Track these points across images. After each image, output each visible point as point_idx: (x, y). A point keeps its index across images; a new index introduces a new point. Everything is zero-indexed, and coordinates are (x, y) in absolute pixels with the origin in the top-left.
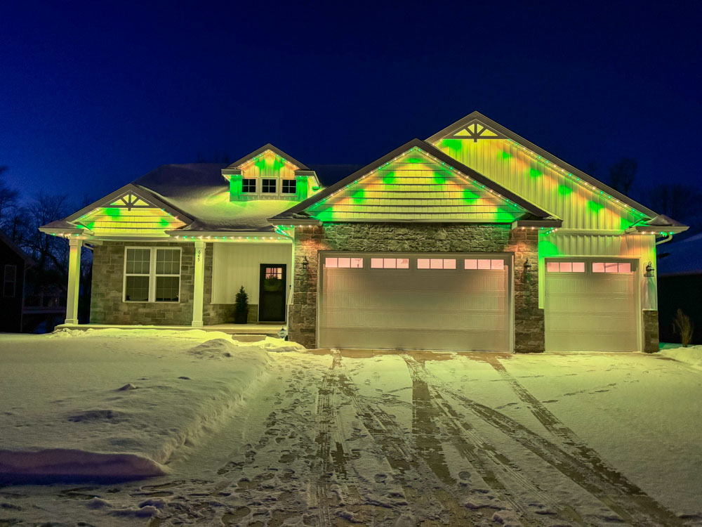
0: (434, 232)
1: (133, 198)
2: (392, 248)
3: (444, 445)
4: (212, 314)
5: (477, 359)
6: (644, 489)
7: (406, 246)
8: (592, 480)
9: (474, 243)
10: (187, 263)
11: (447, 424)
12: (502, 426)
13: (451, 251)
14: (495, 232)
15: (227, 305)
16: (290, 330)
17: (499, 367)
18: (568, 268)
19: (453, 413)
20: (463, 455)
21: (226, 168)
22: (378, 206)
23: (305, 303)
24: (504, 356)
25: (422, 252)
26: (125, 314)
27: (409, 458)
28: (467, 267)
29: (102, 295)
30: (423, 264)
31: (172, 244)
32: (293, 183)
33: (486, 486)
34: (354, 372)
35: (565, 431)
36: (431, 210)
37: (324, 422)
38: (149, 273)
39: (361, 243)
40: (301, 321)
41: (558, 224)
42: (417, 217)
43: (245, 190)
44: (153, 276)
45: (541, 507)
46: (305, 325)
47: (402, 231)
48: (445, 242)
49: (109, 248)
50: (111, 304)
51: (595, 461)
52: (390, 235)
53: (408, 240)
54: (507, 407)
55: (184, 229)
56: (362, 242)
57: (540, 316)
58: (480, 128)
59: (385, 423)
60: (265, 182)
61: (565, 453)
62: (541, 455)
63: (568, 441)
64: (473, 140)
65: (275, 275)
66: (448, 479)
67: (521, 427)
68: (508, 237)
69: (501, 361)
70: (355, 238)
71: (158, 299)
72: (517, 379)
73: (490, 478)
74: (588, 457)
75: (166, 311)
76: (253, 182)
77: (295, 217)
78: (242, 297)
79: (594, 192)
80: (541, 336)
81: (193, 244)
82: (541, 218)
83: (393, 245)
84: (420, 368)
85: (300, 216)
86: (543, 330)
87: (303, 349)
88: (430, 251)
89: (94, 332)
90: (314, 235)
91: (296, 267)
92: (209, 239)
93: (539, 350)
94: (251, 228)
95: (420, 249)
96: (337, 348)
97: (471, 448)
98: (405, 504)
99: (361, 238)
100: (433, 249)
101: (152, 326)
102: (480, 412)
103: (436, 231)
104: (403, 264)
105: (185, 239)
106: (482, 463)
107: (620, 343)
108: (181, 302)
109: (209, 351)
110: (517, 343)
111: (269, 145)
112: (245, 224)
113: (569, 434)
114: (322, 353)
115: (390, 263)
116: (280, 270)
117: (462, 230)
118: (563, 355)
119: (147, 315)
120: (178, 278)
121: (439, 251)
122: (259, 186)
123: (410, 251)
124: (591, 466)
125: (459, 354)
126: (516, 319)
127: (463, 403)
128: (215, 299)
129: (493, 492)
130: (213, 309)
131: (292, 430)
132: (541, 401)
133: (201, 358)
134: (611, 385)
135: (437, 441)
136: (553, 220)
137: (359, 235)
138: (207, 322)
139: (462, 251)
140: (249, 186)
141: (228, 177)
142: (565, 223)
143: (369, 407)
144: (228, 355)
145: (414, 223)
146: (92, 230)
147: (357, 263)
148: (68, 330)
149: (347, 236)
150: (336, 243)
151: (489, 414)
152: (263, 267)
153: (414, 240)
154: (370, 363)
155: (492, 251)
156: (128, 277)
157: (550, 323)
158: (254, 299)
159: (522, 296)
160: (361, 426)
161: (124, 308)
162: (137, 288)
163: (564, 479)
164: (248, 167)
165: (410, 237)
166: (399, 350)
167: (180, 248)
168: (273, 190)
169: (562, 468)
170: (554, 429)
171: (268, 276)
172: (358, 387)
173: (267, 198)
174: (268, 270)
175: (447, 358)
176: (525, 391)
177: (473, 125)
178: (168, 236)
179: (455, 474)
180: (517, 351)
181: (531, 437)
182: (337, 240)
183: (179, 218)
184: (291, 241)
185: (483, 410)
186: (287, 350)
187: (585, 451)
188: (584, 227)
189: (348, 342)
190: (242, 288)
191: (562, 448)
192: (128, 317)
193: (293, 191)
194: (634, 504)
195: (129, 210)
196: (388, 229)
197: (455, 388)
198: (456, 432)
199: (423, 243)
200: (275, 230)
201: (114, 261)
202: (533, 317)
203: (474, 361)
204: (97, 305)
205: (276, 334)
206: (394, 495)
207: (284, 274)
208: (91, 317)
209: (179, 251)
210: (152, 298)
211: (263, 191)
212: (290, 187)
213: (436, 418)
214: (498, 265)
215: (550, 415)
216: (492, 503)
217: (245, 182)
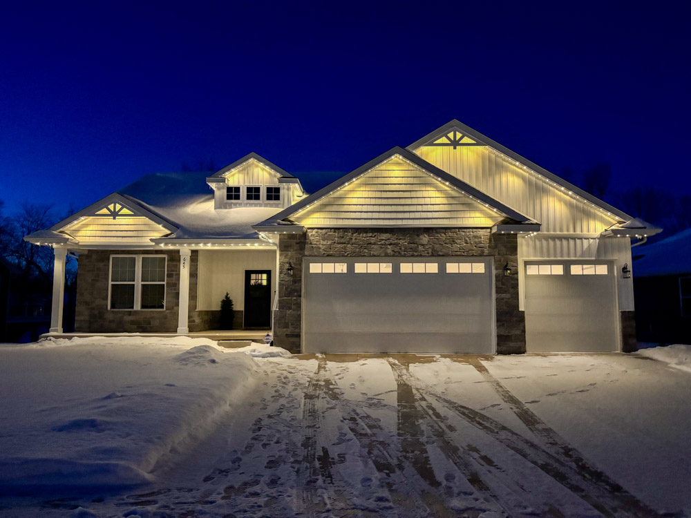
0: (416, 237)
1: (118, 207)
2: (375, 253)
3: (429, 447)
4: (197, 320)
5: (460, 362)
6: (625, 487)
7: (389, 251)
8: (576, 479)
9: (456, 247)
10: (172, 271)
11: (432, 426)
12: (486, 428)
13: (432, 255)
14: (475, 237)
15: (212, 312)
16: (275, 335)
17: (481, 369)
18: (546, 270)
19: (438, 415)
20: (448, 457)
21: (210, 176)
22: (361, 212)
23: (290, 308)
24: (488, 358)
25: (405, 256)
26: (110, 322)
27: (394, 462)
28: (448, 271)
29: (86, 303)
30: (406, 268)
31: (158, 252)
32: (277, 190)
33: (471, 488)
34: (339, 376)
35: (548, 431)
36: (412, 215)
37: (309, 427)
38: (134, 281)
39: (345, 248)
40: (286, 326)
41: (536, 227)
42: (399, 223)
43: (229, 197)
44: (138, 283)
45: (525, 507)
46: (290, 330)
47: (384, 236)
48: (427, 247)
49: (94, 257)
50: (96, 312)
51: (578, 460)
52: (373, 240)
53: (390, 244)
54: (491, 408)
55: (169, 237)
56: (346, 247)
57: (521, 317)
58: (459, 135)
59: (370, 427)
60: (249, 189)
61: (547, 453)
62: (525, 456)
63: (551, 440)
64: (452, 147)
65: (260, 281)
66: (435, 483)
67: (504, 428)
68: (488, 241)
69: (484, 363)
70: (338, 243)
71: (143, 307)
72: (499, 380)
73: (475, 480)
74: (570, 456)
75: (152, 318)
76: (237, 189)
77: (279, 224)
78: (227, 303)
79: (571, 197)
80: (522, 338)
81: (178, 251)
82: (519, 223)
83: (375, 249)
84: (405, 371)
85: (284, 222)
86: (524, 331)
87: (289, 354)
88: (413, 256)
89: (78, 341)
90: (298, 241)
91: (281, 273)
92: (194, 247)
93: (520, 351)
94: (235, 235)
95: (403, 253)
96: (322, 353)
97: (455, 449)
98: (390, 508)
99: (345, 243)
100: (416, 254)
101: (137, 334)
102: (463, 414)
103: (418, 236)
104: (386, 268)
105: (171, 247)
106: (467, 465)
107: (597, 345)
108: (166, 310)
109: (195, 357)
110: (498, 344)
111: (253, 153)
112: (230, 231)
113: (551, 434)
114: (307, 358)
115: (373, 268)
116: (265, 276)
117: (443, 235)
118: (545, 356)
119: (132, 322)
120: (164, 285)
121: (421, 256)
122: (243, 193)
123: (393, 256)
124: (574, 465)
125: (443, 356)
126: (498, 321)
127: (447, 405)
128: (201, 306)
129: (477, 494)
130: (199, 315)
131: (278, 435)
132: (523, 402)
133: (186, 365)
134: (591, 385)
135: (422, 444)
136: (532, 224)
137: (342, 240)
138: (192, 329)
139: (443, 256)
140: (233, 193)
141: (213, 186)
142: (544, 227)
143: (354, 411)
144: (213, 361)
145: (397, 228)
146: (77, 238)
147: (341, 268)
148: (52, 338)
149: (331, 241)
150: (320, 248)
151: (471, 415)
152: (248, 274)
153: (396, 244)
154: (354, 367)
155: (473, 256)
156: (112, 285)
157: (530, 325)
158: (239, 305)
159: (503, 299)
160: (346, 430)
161: (110, 317)
162: (123, 295)
163: (548, 479)
164: (233, 175)
165: (393, 242)
166: (383, 354)
167: (165, 256)
168: (257, 198)
169: (545, 468)
170: (537, 429)
171: (253, 282)
172: (343, 391)
173: (251, 205)
174: (253, 276)
175: (430, 360)
176: (507, 392)
177: (452, 133)
178: (154, 244)
179: (440, 476)
180: (500, 352)
181: (515, 437)
182: (321, 246)
183: (164, 226)
184: (275, 248)
185: (466, 412)
186: (272, 355)
187: (567, 451)
188: (561, 231)
189: (335, 346)
190: (227, 294)
191: (544, 448)
192: (113, 326)
193: (277, 198)
194: (616, 503)
195: (114, 218)
196: (371, 234)
197: (439, 390)
198: (440, 434)
199: (406, 248)
200: (260, 236)
201: (99, 269)
202: (515, 319)
203: (457, 363)
204: (82, 313)
205: (262, 340)
206: (380, 499)
207: (269, 280)
208: (76, 326)
209: (165, 258)
210: (137, 306)
211: (248, 199)
212: (273, 194)
213: (421, 421)
214: (479, 268)
215: (532, 416)
216: (478, 505)
217: (229, 189)
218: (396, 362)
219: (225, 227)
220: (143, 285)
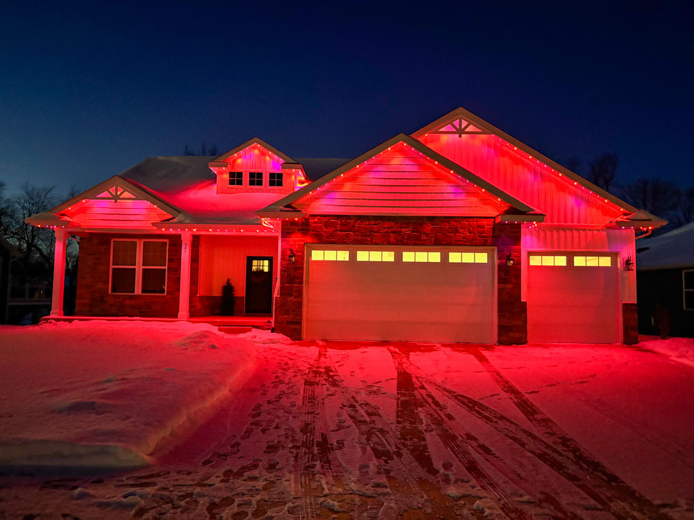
0: (419, 226)
1: (120, 190)
2: (378, 241)
3: (427, 436)
4: (199, 306)
5: (460, 351)
6: (622, 478)
7: (392, 239)
8: (572, 468)
9: (459, 236)
10: (174, 256)
11: (431, 415)
12: (484, 417)
13: (436, 244)
14: (479, 226)
15: (213, 297)
16: (276, 322)
17: (482, 359)
18: (549, 261)
19: (437, 404)
20: (446, 445)
21: (213, 161)
22: (364, 199)
23: (291, 295)
24: (488, 348)
25: (408, 244)
26: (111, 305)
27: (393, 449)
28: (451, 260)
29: (88, 287)
30: (408, 257)
31: (163, 237)
32: (280, 176)
33: (468, 476)
34: (340, 363)
35: (545, 421)
36: (416, 204)
37: (309, 413)
38: (135, 265)
39: (347, 236)
40: (288, 313)
41: (540, 217)
43: (232, 182)
44: (139, 268)
46: (291, 317)
47: (387, 224)
48: (430, 236)
49: (95, 240)
50: (97, 296)
51: (575, 451)
52: (376, 228)
53: (393, 232)
54: (489, 398)
55: (170, 221)
56: (348, 234)
57: (523, 308)
58: (464, 124)
59: (369, 414)
60: (252, 175)
61: (545, 443)
62: (523, 445)
63: (549, 430)
64: (458, 135)
65: (261, 268)
66: (434, 472)
67: (502, 418)
68: (491, 231)
69: (485, 353)
70: (341, 231)
71: (143, 291)
72: (500, 370)
73: (472, 467)
74: (568, 446)
75: (153, 303)
76: (240, 175)
77: (281, 210)
78: (228, 289)
80: (523, 328)
81: (179, 236)
82: (524, 213)
83: (378, 238)
84: (405, 360)
85: (287, 209)
86: (525, 322)
87: (289, 341)
88: (416, 245)
89: (81, 325)
90: (301, 228)
91: (282, 259)
92: (195, 232)
93: (522, 341)
95: (405, 241)
96: (323, 341)
97: (454, 438)
98: (388, 494)
99: (347, 231)
100: (418, 242)
101: (138, 318)
102: (463, 403)
103: (421, 225)
104: (388, 257)
105: (172, 232)
106: (465, 453)
108: (167, 294)
109: (195, 342)
110: (499, 335)
111: (256, 138)
113: (550, 424)
114: (308, 345)
115: (375, 256)
116: (266, 263)
117: (447, 224)
118: (546, 347)
119: (133, 307)
120: (165, 270)
121: (424, 244)
123: (397, 244)
124: (571, 456)
125: (443, 346)
126: (499, 311)
127: (447, 394)
128: (201, 292)
129: (475, 483)
130: (200, 301)
131: (277, 421)
132: (523, 392)
134: (591, 376)
135: (421, 432)
136: (536, 214)
137: (345, 228)
139: (446, 245)
140: (236, 178)
141: (215, 170)
142: (548, 218)
143: (353, 398)
144: (214, 347)
147: (343, 256)
148: (53, 321)
149: (333, 229)
150: (323, 235)
151: (471, 405)
152: (250, 260)
153: (399, 233)
155: (476, 245)
156: (114, 269)
157: (531, 316)
158: (240, 290)
159: (505, 289)
161: (111, 300)
162: (123, 280)
163: (545, 468)
164: (235, 160)
165: (396, 230)
166: (383, 343)
167: (167, 241)
168: (260, 183)
169: (543, 457)
170: (535, 419)
171: (254, 268)
172: (343, 378)
173: (253, 191)
174: (256, 263)
175: (431, 349)
176: (507, 382)
177: (458, 121)
178: (155, 228)
179: (438, 465)
180: (501, 343)
181: (514, 427)
182: (323, 233)
183: (166, 211)
184: (276, 234)
185: (465, 401)
187: (565, 441)
188: (565, 221)
190: (229, 280)
191: (542, 438)
192: (114, 310)
193: (280, 184)
194: (611, 493)
195: (116, 202)
196: (373, 222)
198: (440, 423)
199: (408, 237)
200: (263, 222)
201: (100, 253)
202: (516, 310)
203: (458, 353)
204: (83, 296)
205: (262, 326)
206: (378, 485)
207: (270, 266)
208: (77, 309)
209: (166, 243)
210: (138, 290)
211: (250, 184)
212: (276, 180)
213: (420, 409)
214: (482, 258)
215: (531, 406)
216: (473, 492)
217: (232, 174)
218: (397, 350)
220: (144, 270)
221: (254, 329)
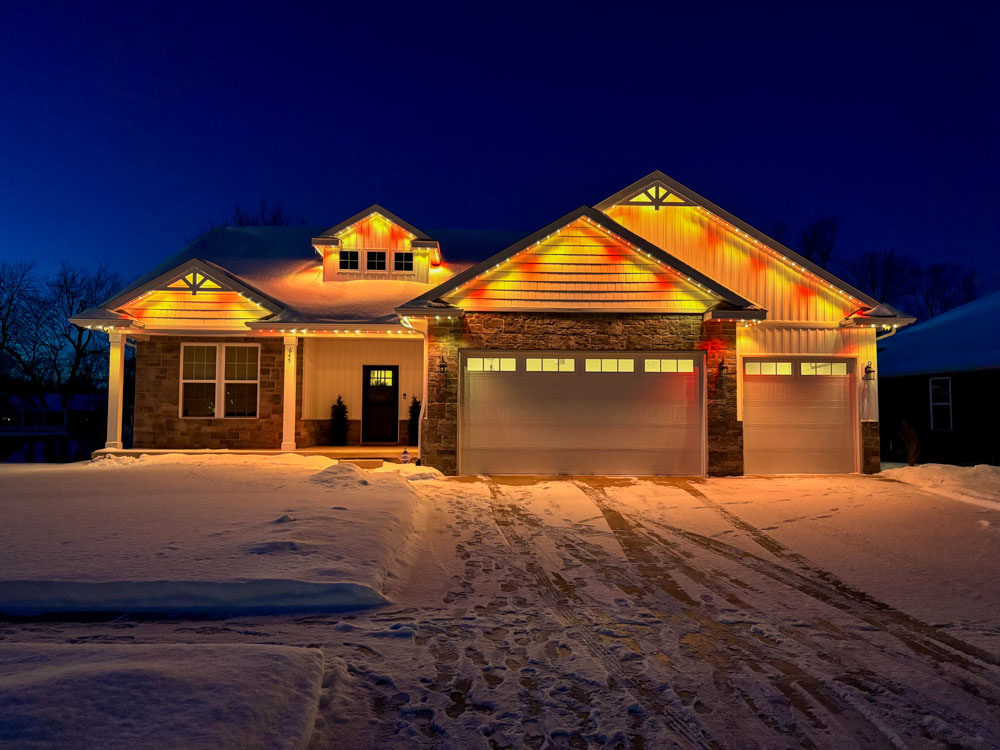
0: (606, 325)
1: (200, 278)
2: (554, 346)
3: (671, 572)
4: (304, 433)
5: (665, 485)
6: (891, 605)
7: (572, 343)
8: (839, 599)
9: (658, 339)
10: (268, 365)
11: (664, 553)
12: (725, 554)
13: (628, 349)
14: (683, 326)
15: (319, 421)
16: (423, 451)
17: (696, 493)
18: (770, 369)
19: (666, 542)
20: (698, 582)
21: (317, 236)
22: (536, 291)
23: (443, 417)
24: (697, 481)
25: (592, 349)
26: (182, 434)
27: (640, 585)
28: (648, 369)
29: (150, 409)
30: (593, 365)
31: (252, 340)
32: (409, 256)
33: (732, 606)
34: (525, 501)
35: (795, 557)
36: (602, 297)
37: (524, 553)
38: (214, 378)
39: (514, 339)
40: (439, 440)
41: (761, 314)
42: (585, 306)
43: (343, 265)
44: (220, 382)
45: (795, 621)
46: (443, 444)
47: (566, 323)
48: (621, 338)
49: (159, 345)
50: (163, 421)
51: (837, 583)
52: (551, 328)
53: (574, 334)
54: (724, 535)
55: (271, 320)
56: (515, 337)
57: (738, 429)
58: (662, 192)
59: (594, 553)
60: (371, 255)
61: (802, 577)
62: (778, 579)
63: (802, 565)
64: (654, 207)
65: (383, 380)
66: (691, 602)
67: (747, 554)
68: (699, 332)
69: (696, 486)
70: (506, 332)
71: (227, 414)
72: (723, 506)
73: (734, 600)
74: (828, 579)
75: (239, 429)
76: (354, 255)
77: (430, 306)
78: (339, 409)
79: (803, 274)
80: (739, 456)
81: (282, 339)
82: (740, 308)
83: (555, 341)
84: (602, 496)
85: (436, 304)
86: (742, 447)
87: (443, 477)
88: (603, 350)
89: (150, 460)
90: (453, 329)
91: (430, 370)
92: (304, 333)
93: (737, 472)
94: (361, 318)
95: (590, 346)
96: (485, 474)
97: (702, 575)
98: (659, 622)
99: (514, 332)
100: (606, 347)
101: (226, 450)
102: (695, 540)
103: (610, 323)
104: (568, 365)
105: (272, 334)
106: (719, 588)
107: (834, 463)
108: (261, 418)
109: (338, 478)
110: (710, 464)
111: (376, 206)
112: (353, 313)
113: (801, 560)
114: (472, 479)
115: (550, 365)
116: (389, 374)
117: (641, 322)
118: (769, 478)
119: (214, 435)
120: (256, 385)
121: (613, 349)
122: (363, 260)
123: (578, 349)
124: (834, 588)
125: (640, 479)
126: (710, 433)
127: (671, 532)
128: (306, 416)
129: (742, 611)
130: (305, 426)
131: (494, 562)
132: (759, 529)
133: (332, 487)
134: (833, 510)
135: (661, 569)
136: (756, 310)
137: (511, 329)
138: (300, 444)
139: (641, 349)
140: (349, 260)
141: (320, 249)
142: (769, 315)
143: (565, 537)
144: (365, 483)
145: (582, 313)
146: (142, 320)
147: (509, 365)
148: (112, 456)
149: (496, 330)
150: (481, 338)
151: (706, 542)
152: (367, 370)
153: (581, 335)
154: (537, 490)
155: (680, 350)
156: (185, 384)
157: (749, 440)
158: (355, 413)
159: (716, 405)
160: (569, 557)
161: (182, 427)
162: (198, 398)
163: (810, 600)
164: (348, 235)
165: (577, 331)
166: (564, 476)
167: (258, 345)
168: (382, 266)
169: (802, 589)
170: (783, 555)
171: (373, 382)
172: (540, 517)
173: (374, 277)
174: (375, 374)
175: (627, 483)
176: (737, 518)
177: (654, 188)
178: (248, 329)
179: (696, 597)
180: (711, 474)
181: (762, 563)
182: (483, 336)
183: (263, 305)
184: (421, 336)
185: (697, 539)
186: (423, 477)
187: (823, 575)
188: (790, 318)
189: (499, 466)
190: (340, 398)
191: (797, 572)
192: (187, 439)
193: (409, 267)
194: (885, 618)
195: (194, 294)
196: (548, 321)
197: (656, 516)
198: (678, 560)
199: (593, 339)
200: (402, 322)
201: (166, 362)
202: (731, 432)
203: (662, 487)
204: (145, 423)
205: (397, 459)
206: (645, 615)
207: (395, 378)
208: (135, 439)
209: (257, 348)
210: (219, 411)
212: (404, 262)
213: (649, 548)
214: (686, 366)
215: (774, 543)
216: (746, 619)
217: (343, 255)
218: (586, 486)
219: (345, 307)
220: (227, 385)
221: (385, 463)
